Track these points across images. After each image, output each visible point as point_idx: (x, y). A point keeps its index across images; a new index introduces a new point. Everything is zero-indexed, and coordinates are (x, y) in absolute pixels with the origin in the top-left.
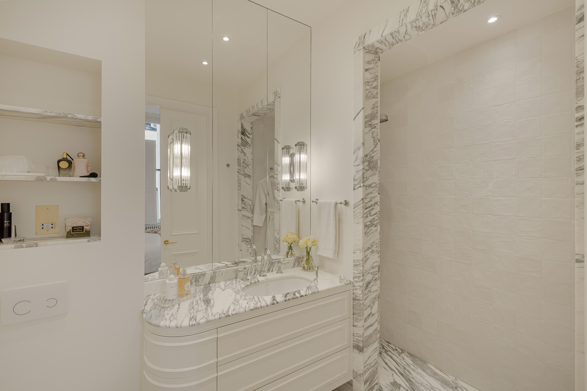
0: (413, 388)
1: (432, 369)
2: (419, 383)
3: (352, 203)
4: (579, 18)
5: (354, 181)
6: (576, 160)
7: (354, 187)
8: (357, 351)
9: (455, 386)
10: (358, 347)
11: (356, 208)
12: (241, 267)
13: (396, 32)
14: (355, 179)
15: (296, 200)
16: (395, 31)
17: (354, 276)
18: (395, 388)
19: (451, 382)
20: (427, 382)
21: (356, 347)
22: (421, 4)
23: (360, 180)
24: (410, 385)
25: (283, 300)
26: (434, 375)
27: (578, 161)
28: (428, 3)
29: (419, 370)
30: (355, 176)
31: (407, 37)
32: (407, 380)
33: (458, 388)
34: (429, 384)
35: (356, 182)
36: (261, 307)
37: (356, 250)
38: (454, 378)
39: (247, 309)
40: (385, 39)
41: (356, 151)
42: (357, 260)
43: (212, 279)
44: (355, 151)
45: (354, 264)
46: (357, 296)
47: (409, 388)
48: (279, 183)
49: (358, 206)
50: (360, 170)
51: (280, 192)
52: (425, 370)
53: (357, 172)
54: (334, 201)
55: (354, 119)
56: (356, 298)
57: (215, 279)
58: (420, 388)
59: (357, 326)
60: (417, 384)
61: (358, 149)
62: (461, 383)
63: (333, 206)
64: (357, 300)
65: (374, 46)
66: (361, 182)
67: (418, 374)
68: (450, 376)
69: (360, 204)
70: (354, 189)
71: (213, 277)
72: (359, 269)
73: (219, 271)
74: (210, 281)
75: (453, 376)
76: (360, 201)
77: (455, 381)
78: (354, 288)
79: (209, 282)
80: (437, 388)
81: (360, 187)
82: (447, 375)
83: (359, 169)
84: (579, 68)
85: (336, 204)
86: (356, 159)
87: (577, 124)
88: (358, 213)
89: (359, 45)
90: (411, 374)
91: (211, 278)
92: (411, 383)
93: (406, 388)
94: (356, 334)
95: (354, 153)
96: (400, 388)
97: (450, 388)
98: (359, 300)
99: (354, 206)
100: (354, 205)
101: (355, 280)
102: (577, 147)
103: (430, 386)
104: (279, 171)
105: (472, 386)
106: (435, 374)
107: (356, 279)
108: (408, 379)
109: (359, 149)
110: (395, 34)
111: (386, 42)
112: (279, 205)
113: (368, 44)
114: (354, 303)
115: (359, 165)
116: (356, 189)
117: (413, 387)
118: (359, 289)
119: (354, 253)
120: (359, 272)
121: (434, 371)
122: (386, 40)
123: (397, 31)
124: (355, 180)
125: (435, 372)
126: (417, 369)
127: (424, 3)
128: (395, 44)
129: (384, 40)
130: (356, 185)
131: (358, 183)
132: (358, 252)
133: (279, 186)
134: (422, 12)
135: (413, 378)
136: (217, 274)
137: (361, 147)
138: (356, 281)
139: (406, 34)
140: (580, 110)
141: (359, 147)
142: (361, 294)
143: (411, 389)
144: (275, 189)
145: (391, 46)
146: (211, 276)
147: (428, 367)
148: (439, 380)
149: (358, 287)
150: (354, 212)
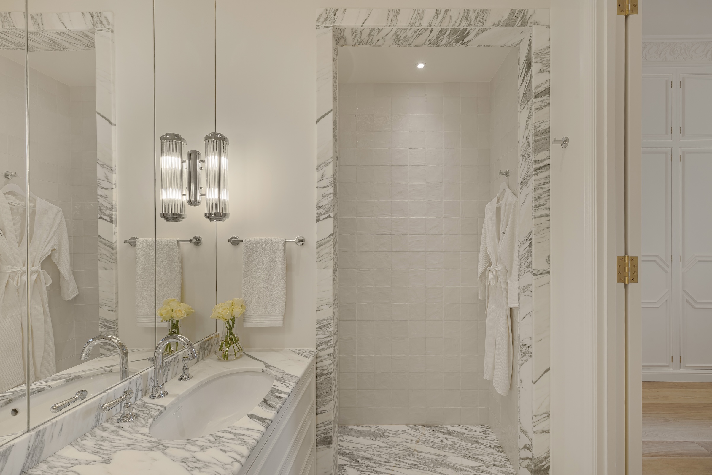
0: (355, 459)
1: (355, 429)
2: (355, 451)
3: (313, 239)
4: (535, 94)
5: (318, 209)
6: (534, 200)
7: (318, 217)
8: (324, 446)
9: (381, 433)
10: (326, 439)
11: (322, 247)
12: (108, 394)
13: (377, 30)
14: (319, 205)
15: (178, 239)
16: (379, 28)
17: (318, 343)
18: (340, 472)
19: (377, 432)
20: (360, 444)
21: (323, 441)
22: (414, 14)
23: (329, 208)
24: (349, 458)
25: (275, 412)
26: (360, 434)
27: (535, 201)
28: (422, 17)
29: (346, 437)
30: (320, 202)
31: (380, 42)
32: (343, 455)
33: (385, 433)
34: (363, 445)
35: (322, 211)
36: (258, 442)
37: (322, 306)
38: (375, 426)
39: (243, 460)
40: (362, 31)
41: (322, 166)
42: (324, 320)
43: (31, 456)
44: (319, 166)
45: (318, 326)
46: (323, 370)
47: (351, 462)
48: (114, 206)
49: (325, 243)
50: (329, 194)
51: (116, 226)
52: (350, 434)
53: (322, 196)
54: (282, 239)
55: (318, 121)
56: (321, 372)
57: (41, 450)
58: (359, 455)
59: (324, 412)
60: (354, 453)
61: (325, 164)
62: (384, 427)
63: (281, 246)
64: (323, 375)
65: (344, 32)
66: (330, 210)
67: (347, 442)
68: (372, 426)
69: (328, 241)
70: (318, 220)
71: (36, 447)
72: (327, 331)
73: (52, 424)
74: (24, 464)
75: (374, 425)
76: (328, 237)
77: (378, 428)
78: (319, 360)
79: (24, 467)
80: (371, 445)
81: (329, 217)
82: (368, 427)
83: (327, 193)
84: (535, 132)
85: (285, 242)
86: (322, 178)
87: (534, 173)
88: (325, 253)
89: (325, 20)
90: (342, 446)
91: (29, 455)
92: (349, 455)
93: (349, 463)
94: (322, 423)
95: (317, 169)
96: (344, 468)
97: (379, 437)
98: (327, 374)
99: (318, 245)
100: (317, 242)
101: (319, 348)
102: (534, 190)
103: (365, 447)
104: (114, 183)
105: (391, 425)
106: (360, 432)
107: (323, 346)
108: (343, 453)
109: (327, 164)
110: (375, 31)
111: (359, 35)
112: (114, 252)
113: (341, 25)
114: (318, 381)
115: (327, 187)
116: (322, 220)
117: (353, 458)
118: (328, 358)
119: (319, 310)
120: (326, 336)
121: (357, 430)
122: (361, 33)
123: (381, 29)
124: (318, 207)
125: (359, 430)
126: (343, 438)
127: (418, 15)
128: (363, 43)
129: (359, 32)
130: (321, 214)
131: (324, 211)
132: (325, 308)
133: (114, 213)
134: (415, 24)
135: (347, 450)
136: (47, 437)
137: (330, 163)
138: (323, 349)
139: (383, 38)
140: (536, 163)
141: (327, 162)
142: (331, 364)
143: (353, 461)
144: (101, 218)
145: (357, 44)
146: (29, 447)
147: (350, 429)
148: (367, 436)
149: (327, 357)
150: (318, 253)
